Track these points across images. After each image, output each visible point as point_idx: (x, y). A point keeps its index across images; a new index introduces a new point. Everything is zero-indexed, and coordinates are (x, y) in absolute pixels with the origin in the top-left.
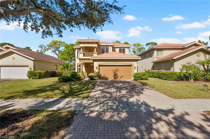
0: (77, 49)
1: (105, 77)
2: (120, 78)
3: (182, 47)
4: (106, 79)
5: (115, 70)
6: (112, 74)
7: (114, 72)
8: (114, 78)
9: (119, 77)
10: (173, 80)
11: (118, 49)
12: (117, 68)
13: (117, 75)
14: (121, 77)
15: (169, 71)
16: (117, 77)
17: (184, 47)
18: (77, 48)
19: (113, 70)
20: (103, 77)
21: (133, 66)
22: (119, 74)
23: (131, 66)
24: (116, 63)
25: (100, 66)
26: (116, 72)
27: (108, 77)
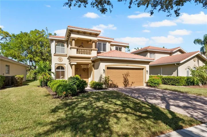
0: (54, 42)
1: (114, 85)
2: (131, 85)
3: (170, 52)
4: (115, 86)
5: (125, 75)
6: (122, 80)
7: (124, 77)
8: (125, 85)
9: (130, 83)
10: (182, 85)
11: (115, 47)
12: (127, 71)
13: (127, 82)
14: (132, 83)
15: (171, 76)
16: (128, 83)
17: (172, 52)
18: (55, 40)
19: (123, 75)
20: (111, 84)
21: (146, 69)
22: (130, 80)
23: (143, 69)
24: (128, 66)
25: (108, 68)
26: (127, 77)
27: (118, 84)
